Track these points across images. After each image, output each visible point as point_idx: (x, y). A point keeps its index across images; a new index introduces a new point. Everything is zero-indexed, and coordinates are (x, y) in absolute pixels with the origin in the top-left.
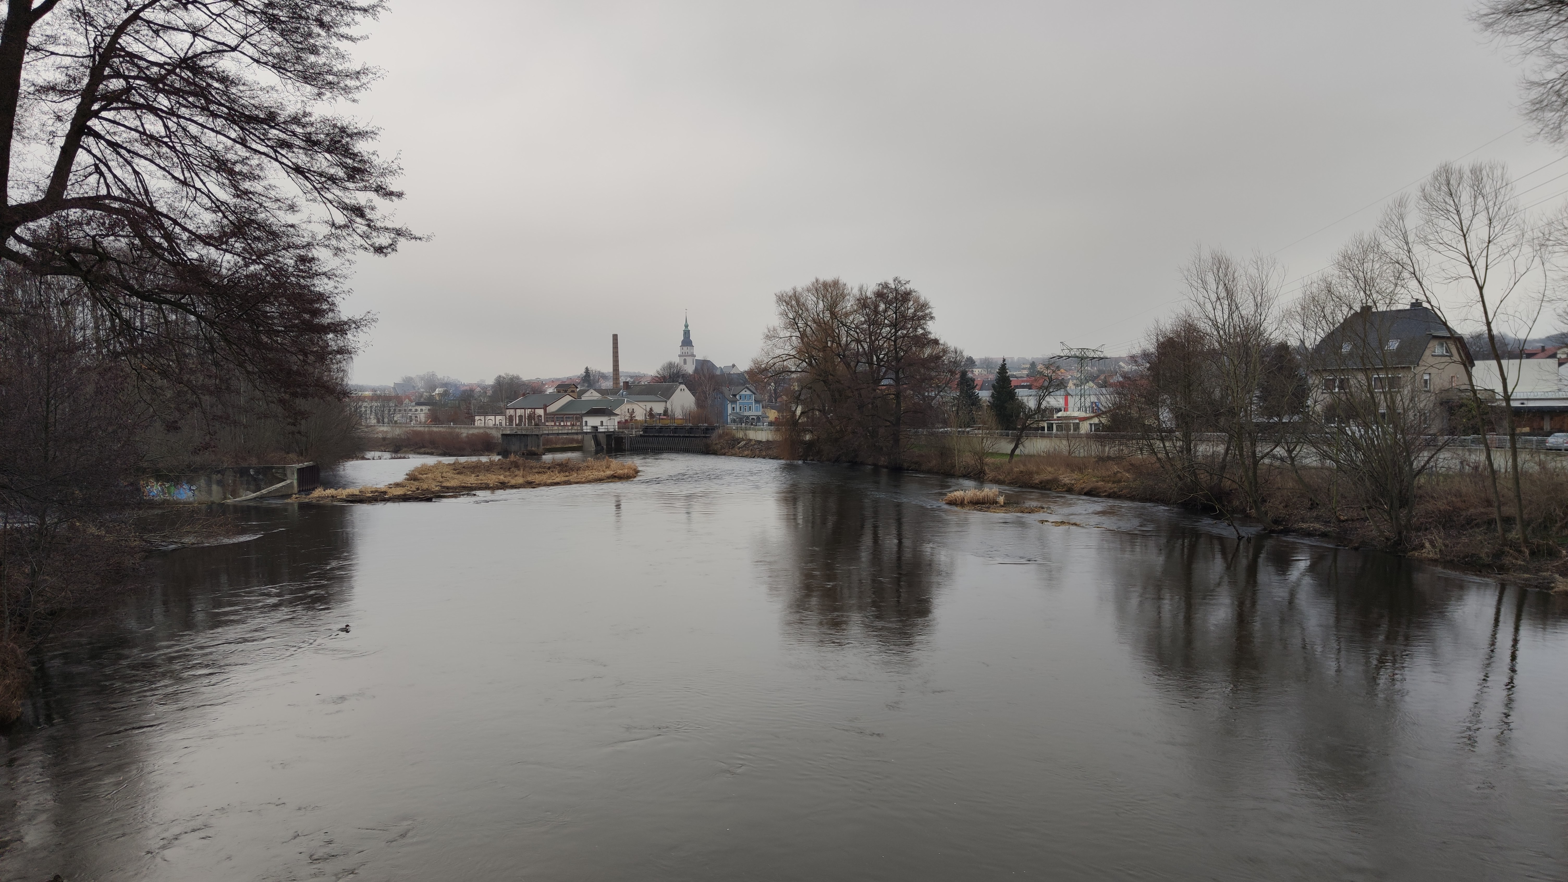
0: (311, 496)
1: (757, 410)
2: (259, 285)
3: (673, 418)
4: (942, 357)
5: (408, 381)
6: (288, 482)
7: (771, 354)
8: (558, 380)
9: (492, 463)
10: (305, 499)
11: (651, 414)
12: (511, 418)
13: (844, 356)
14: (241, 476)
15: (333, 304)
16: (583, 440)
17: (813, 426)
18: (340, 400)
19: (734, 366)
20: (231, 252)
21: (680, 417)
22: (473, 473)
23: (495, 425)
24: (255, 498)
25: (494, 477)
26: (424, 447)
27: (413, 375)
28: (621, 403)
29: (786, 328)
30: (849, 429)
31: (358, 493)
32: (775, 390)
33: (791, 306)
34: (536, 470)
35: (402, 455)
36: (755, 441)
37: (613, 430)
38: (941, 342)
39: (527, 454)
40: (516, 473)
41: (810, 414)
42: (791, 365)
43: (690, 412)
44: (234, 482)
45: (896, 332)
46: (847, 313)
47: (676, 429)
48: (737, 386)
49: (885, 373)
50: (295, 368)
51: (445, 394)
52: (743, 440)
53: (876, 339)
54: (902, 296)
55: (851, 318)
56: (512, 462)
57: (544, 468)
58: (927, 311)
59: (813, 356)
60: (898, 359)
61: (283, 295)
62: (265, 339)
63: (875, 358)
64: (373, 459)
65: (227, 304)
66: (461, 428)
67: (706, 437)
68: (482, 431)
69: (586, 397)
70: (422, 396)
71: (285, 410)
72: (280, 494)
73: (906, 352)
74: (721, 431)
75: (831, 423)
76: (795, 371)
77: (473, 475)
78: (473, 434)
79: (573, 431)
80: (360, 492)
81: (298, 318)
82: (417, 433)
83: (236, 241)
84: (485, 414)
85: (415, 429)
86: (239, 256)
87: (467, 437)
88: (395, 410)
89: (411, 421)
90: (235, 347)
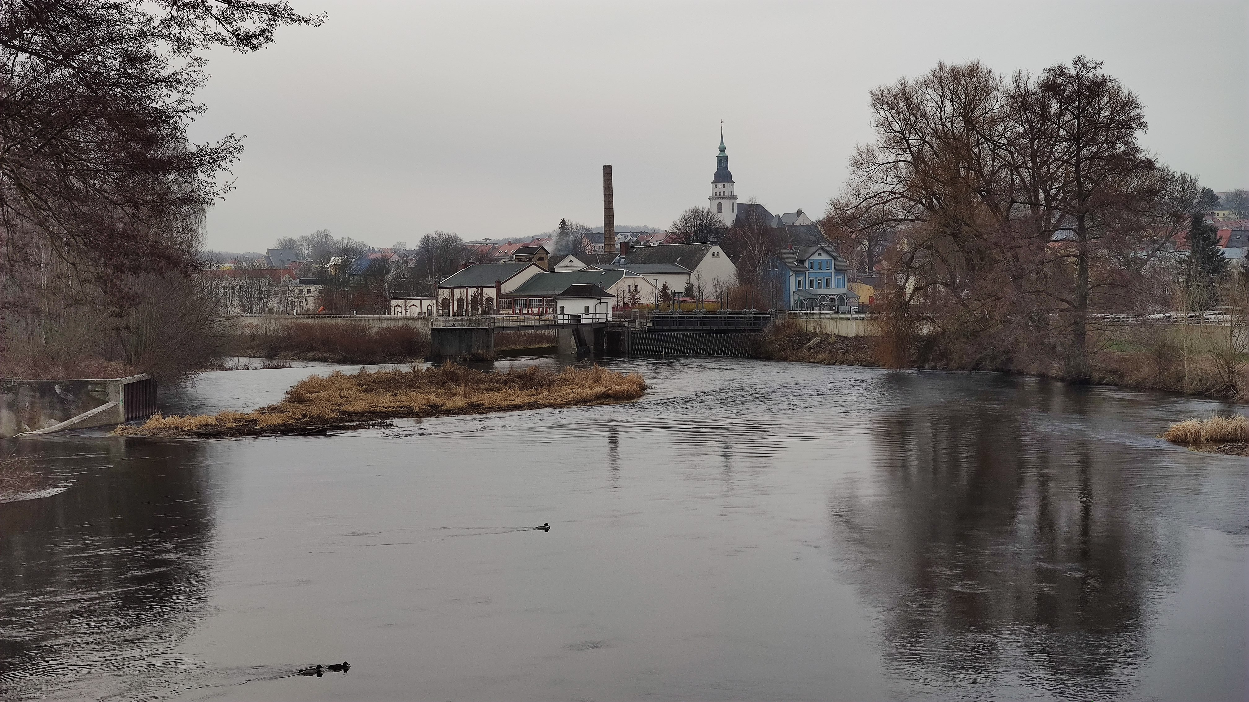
0: (144, 426)
1: (838, 286)
2: (66, 99)
3: (700, 301)
4: (1159, 191)
5: (288, 245)
6: (111, 404)
7: (862, 191)
8: (518, 241)
9: (417, 374)
10: (136, 431)
11: (665, 294)
12: (445, 301)
13: (988, 192)
14: (42, 396)
15: (177, 128)
16: (557, 337)
17: (934, 310)
18: (187, 276)
19: (800, 212)
20: (26, 51)
21: (712, 298)
22: (387, 389)
23: (421, 313)
24: (62, 430)
25: (420, 397)
26: (313, 349)
27: (296, 236)
28: (616, 277)
29: (889, 148)
30: (998, 315)
31: (214, 422)
32: (869, 252)
33: (898, 112)
34: (485, 386)
35: (281, 364)
36: (836, 337)
37: (604, 321)
38: (1158, 165)
39: (471, 360)
40: (454, 390)
41: (930, 291)
42: (897, 209)
43: (728, 290)
44: (32, 404)
45: (1079, 149)
46: (993, 120)
47: (706, 319)
48: (806, 245)
49: (1060, 220)
50: (120, 226)
51: (342, 267)
52: (815, 335)
53: (1044, 163)
54: (1089, 88)
55: (1000, 128)
56: (447, 373)
57: (498, 381)
58: (1133, 114)
59: (934, 194)
60: (1082, 196)
61: (101, 114)
62: (76, 183)
63: (1042, 195)
64: (237, 369)
65: (22, 130)
66: (369, 319)
67: (754, 331)
68: (401, 323)
69: (562, 267)
70: (308, 269)
71: (105, 292)
72: (99, 423)
73: (1097, 183)
74: (778, 321)
75: (965, 306)
76: (904, 220)
77: (389, 394)
78: (387, 329)
79: (542, 323)
80: (218, 420)
81: (124, 149)
82: (302, 328)
83: (33, 34)
84: (406, 296)
85: (299, 321)
86: (38, 56)
87: (379, 333)
88: (269, 291)
89: (293, 309)
90: (32, 196)
